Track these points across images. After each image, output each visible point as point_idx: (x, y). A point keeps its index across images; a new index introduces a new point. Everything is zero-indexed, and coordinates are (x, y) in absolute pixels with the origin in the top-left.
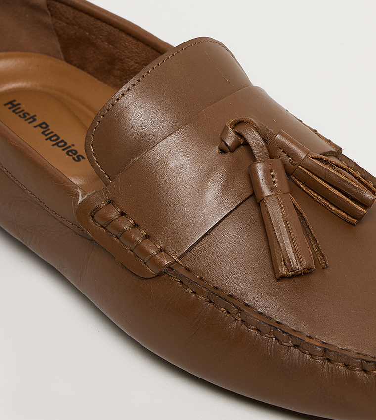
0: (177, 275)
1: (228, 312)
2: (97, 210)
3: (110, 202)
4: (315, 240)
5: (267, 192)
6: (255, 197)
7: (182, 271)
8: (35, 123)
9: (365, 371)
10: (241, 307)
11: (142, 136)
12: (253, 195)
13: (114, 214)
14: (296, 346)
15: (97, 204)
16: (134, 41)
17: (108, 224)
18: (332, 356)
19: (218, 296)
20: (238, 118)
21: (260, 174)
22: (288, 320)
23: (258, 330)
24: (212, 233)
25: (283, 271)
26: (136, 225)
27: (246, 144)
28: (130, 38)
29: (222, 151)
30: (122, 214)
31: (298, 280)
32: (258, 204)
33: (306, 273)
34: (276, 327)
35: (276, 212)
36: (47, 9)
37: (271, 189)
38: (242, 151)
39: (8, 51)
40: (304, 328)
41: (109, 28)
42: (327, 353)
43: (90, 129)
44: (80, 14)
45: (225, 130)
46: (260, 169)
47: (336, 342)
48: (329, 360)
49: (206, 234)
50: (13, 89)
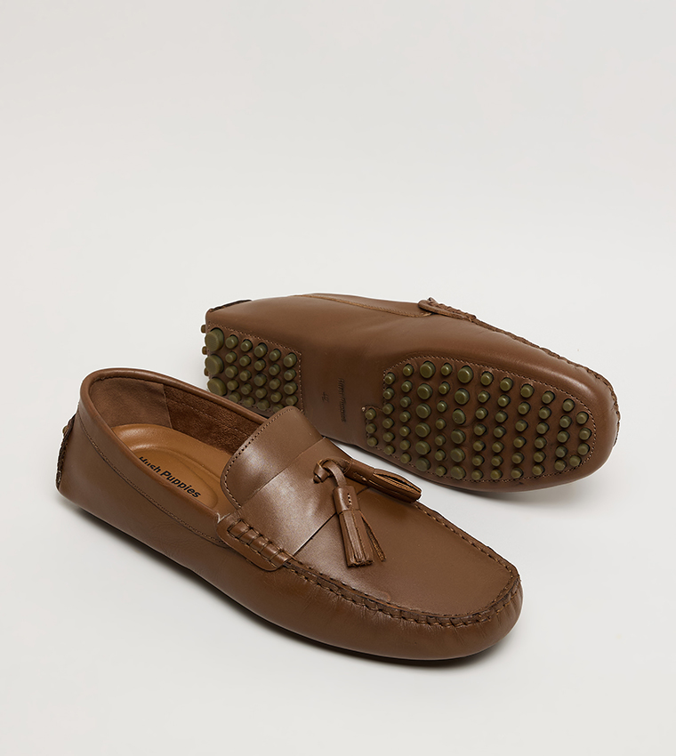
0: (293, 567)
1: (331, 590)
2: (231, 526)
3: (242, 520)
4: (377, 542)
5: (344, 508)
6: (337, 514)
7: (296, 564)
8: (161, 472)
9: (429, 624)
10: (340, 587)
11: (261, 474)
12: (336, 513)
13: (244, 529)
14: (380, 610)
15: (231, 522)
16: (229, 412)
17: (240, 536)
18: (406, 615)
19: (323, 580)
20: (325, 459)
21: (340, 495)
22: (374, 594)
23: (353, 601)
24: (314, 538)
25: (353, 561)
26: (261, 535)
27: (332, 476)
28: (226, 410)
29: (316, 482)
30: (251, 528)
31: (362, 569)
32: (338, 517)
33: (369, 564)
34: (365, 598)
35: (349, 522)
36: (163, 392)
37: (348, 506)
38: (328, 482)
39: (131, 423)
40: (385, 599)
41: (209, 403)
42: (402, 614)
43: (222, 478)
44: (188, 395)
45: (317, 466)
46: (340, 491)
47: (407, 606)
48: (404, 618)
49: (311, 538)
50: (141, 449)
